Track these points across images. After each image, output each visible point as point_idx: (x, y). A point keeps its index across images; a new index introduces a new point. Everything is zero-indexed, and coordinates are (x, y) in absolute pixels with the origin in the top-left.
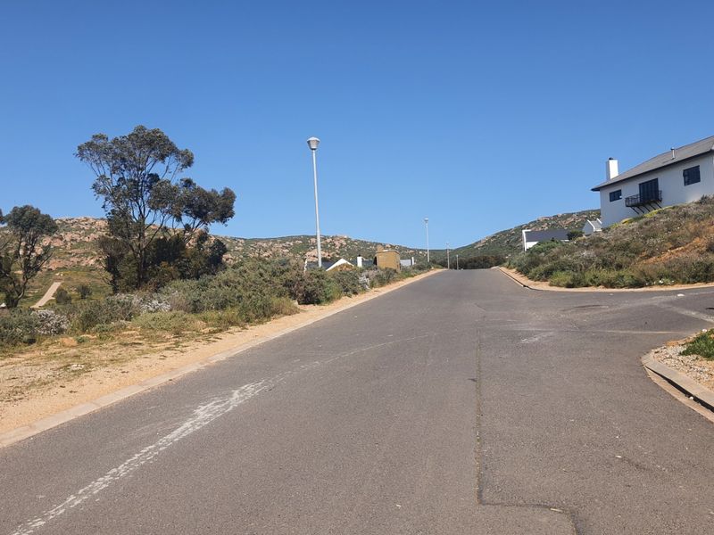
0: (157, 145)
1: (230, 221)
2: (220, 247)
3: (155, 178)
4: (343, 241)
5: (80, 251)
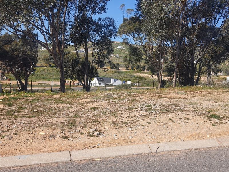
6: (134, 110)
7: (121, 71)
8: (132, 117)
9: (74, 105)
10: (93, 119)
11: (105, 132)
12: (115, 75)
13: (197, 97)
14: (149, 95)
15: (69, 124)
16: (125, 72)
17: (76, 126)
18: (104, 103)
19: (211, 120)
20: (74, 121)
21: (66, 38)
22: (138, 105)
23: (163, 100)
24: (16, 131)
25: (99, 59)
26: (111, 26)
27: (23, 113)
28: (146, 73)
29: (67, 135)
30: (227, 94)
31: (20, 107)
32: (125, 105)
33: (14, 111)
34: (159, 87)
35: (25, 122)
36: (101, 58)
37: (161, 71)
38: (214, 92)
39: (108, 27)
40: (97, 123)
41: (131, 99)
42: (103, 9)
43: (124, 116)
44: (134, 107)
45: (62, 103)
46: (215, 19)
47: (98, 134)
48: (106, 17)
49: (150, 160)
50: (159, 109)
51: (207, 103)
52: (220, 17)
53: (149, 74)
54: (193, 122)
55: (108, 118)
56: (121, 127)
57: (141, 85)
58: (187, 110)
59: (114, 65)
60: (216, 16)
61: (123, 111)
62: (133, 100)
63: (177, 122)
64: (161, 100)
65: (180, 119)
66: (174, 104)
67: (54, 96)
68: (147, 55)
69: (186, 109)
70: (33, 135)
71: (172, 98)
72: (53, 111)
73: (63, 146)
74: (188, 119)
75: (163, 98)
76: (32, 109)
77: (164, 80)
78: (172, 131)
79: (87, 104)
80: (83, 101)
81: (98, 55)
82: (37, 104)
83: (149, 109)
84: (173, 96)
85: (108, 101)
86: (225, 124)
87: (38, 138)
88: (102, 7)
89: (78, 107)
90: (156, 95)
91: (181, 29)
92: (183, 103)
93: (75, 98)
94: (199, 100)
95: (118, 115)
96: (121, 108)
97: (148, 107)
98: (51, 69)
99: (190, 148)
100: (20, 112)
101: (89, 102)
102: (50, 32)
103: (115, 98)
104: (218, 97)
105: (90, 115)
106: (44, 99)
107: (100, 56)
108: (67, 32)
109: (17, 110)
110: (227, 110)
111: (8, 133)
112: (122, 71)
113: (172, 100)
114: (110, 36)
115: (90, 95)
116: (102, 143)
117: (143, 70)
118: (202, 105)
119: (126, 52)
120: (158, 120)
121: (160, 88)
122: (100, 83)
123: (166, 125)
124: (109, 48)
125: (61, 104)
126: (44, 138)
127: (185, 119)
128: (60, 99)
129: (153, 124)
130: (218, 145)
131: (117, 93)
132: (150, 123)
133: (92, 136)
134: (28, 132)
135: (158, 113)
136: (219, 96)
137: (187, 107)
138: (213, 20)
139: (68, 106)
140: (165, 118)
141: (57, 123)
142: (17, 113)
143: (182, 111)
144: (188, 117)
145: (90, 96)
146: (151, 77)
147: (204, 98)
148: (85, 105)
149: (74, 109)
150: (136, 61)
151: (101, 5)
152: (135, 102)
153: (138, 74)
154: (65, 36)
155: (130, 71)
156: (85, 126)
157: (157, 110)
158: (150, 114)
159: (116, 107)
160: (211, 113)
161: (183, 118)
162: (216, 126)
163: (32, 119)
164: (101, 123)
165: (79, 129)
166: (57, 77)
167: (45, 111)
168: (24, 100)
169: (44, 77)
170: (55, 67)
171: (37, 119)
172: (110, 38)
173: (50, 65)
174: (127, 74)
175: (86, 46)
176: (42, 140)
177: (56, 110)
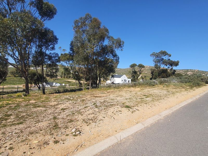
0: (164, 53)
1: (178, 66)
2: (175, 71)
3: (163, 59)
4: (197, 71)
5: (145, 71)
6: (88, 108)
8: (92, 114)
9: (48, 108)
10: (69, 119)
11: (82, 130)
14: (90, 96)
15: (54, 127)
18: (68, 104)
19: (129, 110)
20: (56, 123)
24: (10, 144)
26: (57, 57)
27: (10, 120)
28: (71, 79)
29: (57, 139)
31: (5, 115)
32: (81, 104)
33: (1, 119)
35: (16, 130)
39: (55, 57)
40: (73, 123)
42: (53, 48)
43: (86, 113)
44: (87, 105)
45: (39, 107)
47: (79, 133)
48: (54, 52)
55: (77, 116)
56: (90, 123)
61: (83, 110)
62: (83, 100)
64: (97, 98)
65: (117, 111)
66: (105, 101)
67: (31, 102)
69: (113, 103)
70: (28, 145)
73: (58, 151)
74: (120, 111)
76: (17, 116)
80: (53, 104)
82: (19, 110)
85: (69, 102)
86: (136, 111)
87: (34, 148)
88: (52, 47)
89: (52, 109)
92: (108, 100)
93: (46, 102)
95: (82, 113)
96: (80, 107)
97: (95, 105)
100: (6, 120)
101: (57, 104)
102: (19, 59)
103: (72, 100)
105: (64, 115)
106: (24, 105)
108: (30, 59)
109: (3, 118)
111: (3, 149)
112: (59, 79)
114: (57, 62)
116: (85, 141)
118: (117, 100)
120: (107, 114)
122: (47, 85)
123: (113, 117)
126: (40, 146)
128: (36, 104)
129: (106, 118)
130: (143, 126)
131: (72, 96)
132: (104, 117)
133: (76, 136)
134: (22, 144)
139: (44, 109)
140: (110, 113)
141: (43, 127)
142: (4, 121)
145: (56, 100)
148: (56, 106)
150: (68, 74)
152: (84, 102)
153: (67, 80)
155: (63, 78)
156: (67, 127)
157: (101, 106)
159: (77, 107)
160: (125, 104)
162: (134, 113)
163: (21, 126)
164: (76, 123)
165: (63, 130)
166: (20, 83)
167: (28, 115)
168: (8, 107)
169: (11, 83)
170: (18, 77)
171: (25, 126)
172: (56, 63)
173: (15, 76)
174: (62, 80)
175: (42, 67)
176: (38, 149)
177: (37, 113)
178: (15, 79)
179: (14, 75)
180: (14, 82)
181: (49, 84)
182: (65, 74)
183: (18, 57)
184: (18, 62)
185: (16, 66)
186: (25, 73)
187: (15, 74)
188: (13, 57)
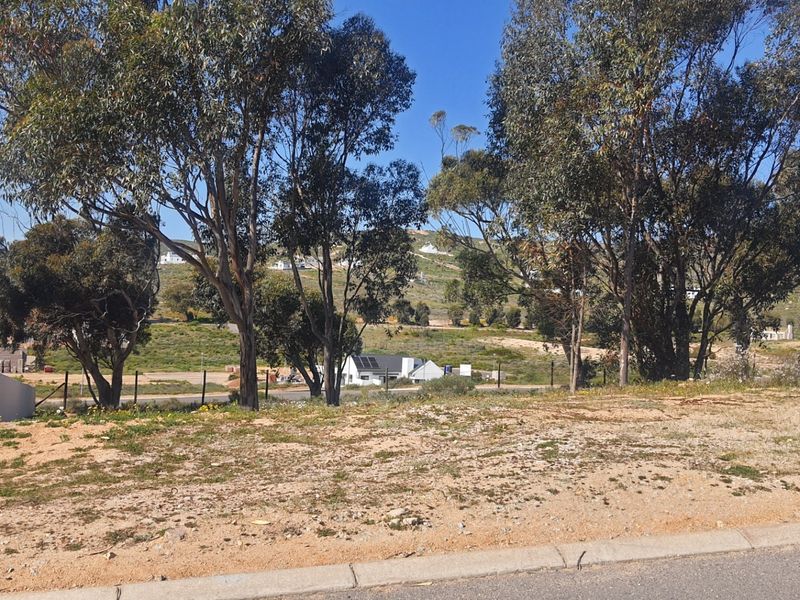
6: (505, 456)
7: (434, 330)
8: (502, 476)
9: (323, 445)
10: (393, 484)
11: (431, 518)
12: (415, 344)
13: (692, 416)
14: (547, 413)
15: (329, 497)
16: (451, 334)
17: (349, 502)
18: (413, 439)
19: (729, 481)
20: (339, 488)
21: (260, 231)
22: (514, 443)
23: (589, 426)
24: (189, 518)
25: (371, 296)
26: (406, 188)
27: (181, 472)
28: (522, 337)
29: (330, 525)
30: (789, 404)
31: (167, 455)
32: (476, 444)
33: (156, 467)
34: (573, 385)
35: (203, 494)
36: (376, 292)
37: (576, 333)
38: (748, 400)
39: (396, 191)
40: (405, 495)
41: (490, 424)
42: (382, 139)
43: (478, 473)
44: (505, 448)
45: (286, 440)
46: (748, 159)
47: (414, 523)
49: (563, 583)
50: (578, 454)
51: (722, 433)
52: (765, 153)
53: (534, 339)
54: (678, 487)
55: (432, 479)
56: (476, 503)
57: (507, 378)
58: (661, 455)
59: (411, 311)
60: (751, 150)
61: (473, 461)
62: (499, 429)
63: (632, 489)
64: (583, 426)
65: (641, 478)
66: (622, 438)
67: (257, 422)
68: (526, 278)
69: (658, 451)
70: (238, 527)
71: (615, 421)
72: (268, 465)
73: (326, 553)
74: (663, 478)
75: (589, 420)
76: (205, 461)
77: (586, 360)
78: (620, 512)
79: (363, 443)
80: (348, 433)
81: (365, 285)
82: (212, 446)
83: (549, 452)
84: (618, 413)
85: (422, 433)
86: (769, 490)
87: (254, 535)
88: (380, 132)
89: (338, 452)
90: (568, 410)
91: (637, 196)
92: (651, 435)
93: (321, 425)
94: (699, 425)
95: (462, 472)
96: (464, 453)
97: (547, 448)
98: (194, 328)
99: (670, 553)
100: (171, 469)
101: (366, 436)
102: (211, 215)
103: (443, 424)
104: (757, 415)
105: (378, 472)
106: (229, 431)
107: (374, 285)
108: (265, 212)
109: (161, 464)
110: (779, 452)
111: (170, 523)
112: (437, 330)
113: (616, 428)
114: (406, 221)
115: (364, 417)
116: (431, 545)
117: (513, 328)
118: (707, 439)
119: (452, 266)
120: (579, 482)
121: (576, 389)
122: (363, 374)
123: (603, 497)
124: (401, 260)
125: (284, 444)
126: (271, 534)
127: (655, 479)
128: (278, 430)
129: (565, 495)
130: (746, 545)
131: (448, 409)
132: (556, 492)
133: (398, 527)
134: (224, 521)
135: (575, 463)
136: (764, 410)
137: (663, 447)
138: (744, 164)
139: (307, 448)
140: (597, 478)
141: (292, 495)
142: (166, 473)
143: (647, 456)
144: (664, 473)
145: (365, 420)
146: (542, 350)
147: (714, 419)
148: (357, 444)
149: (327, 458)
150: (490, 297)
151: (378, 124)
152: (504, 434)
153: (495, 340)
154: (258, 224)
155: (468, 329)
156: (374, 503)
157: (574, 456)
158: (554, 467)
159: (451, 450)
160: (733, 460)
161: (649, 476)
162: (743, 497)
163: (218, 486)
164: (417, 495)
165: (358, 510)
166: (215, 358)
167: (243, 464)
168: (172, 433)
169: (170, 358)
170: (206, 321)
171: (232, 488)
172: (403, 227)
173: (190, 317)
174: (458, 341)
175: (326, 254)
176: (267, 539)
177: (275, 460)
178: (191, 331)
179: (183, 310)
180: (185, 354)
181: (375, 365)
182: (468, 298)
183: (206, 209)
184: (208, 234)
185: (195, 257)
186: (240, 293)
187: (192, 304)
188: (182, 206)
